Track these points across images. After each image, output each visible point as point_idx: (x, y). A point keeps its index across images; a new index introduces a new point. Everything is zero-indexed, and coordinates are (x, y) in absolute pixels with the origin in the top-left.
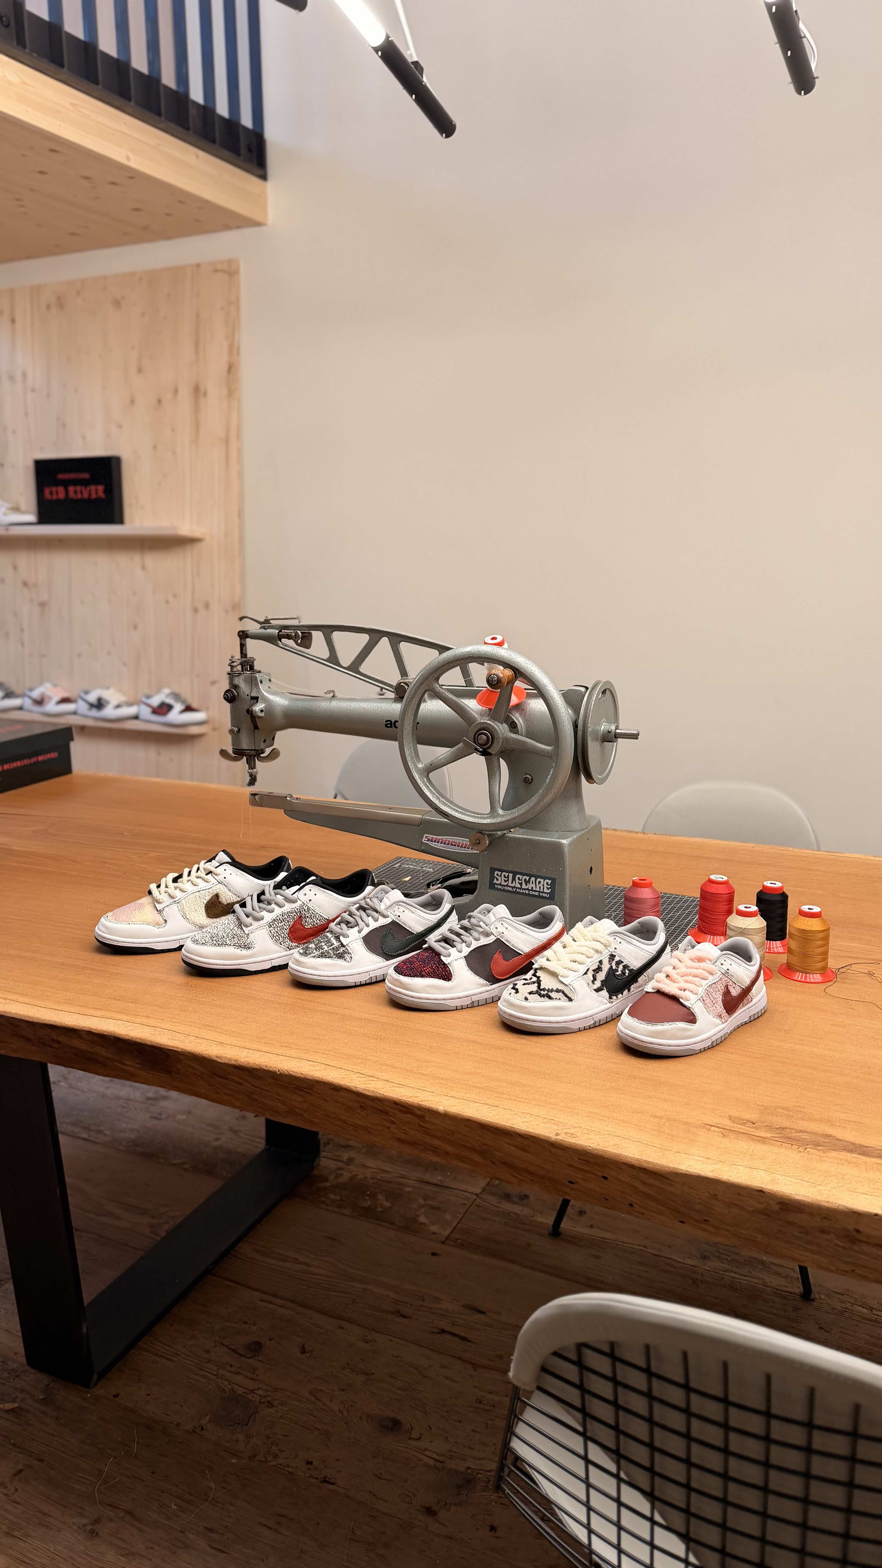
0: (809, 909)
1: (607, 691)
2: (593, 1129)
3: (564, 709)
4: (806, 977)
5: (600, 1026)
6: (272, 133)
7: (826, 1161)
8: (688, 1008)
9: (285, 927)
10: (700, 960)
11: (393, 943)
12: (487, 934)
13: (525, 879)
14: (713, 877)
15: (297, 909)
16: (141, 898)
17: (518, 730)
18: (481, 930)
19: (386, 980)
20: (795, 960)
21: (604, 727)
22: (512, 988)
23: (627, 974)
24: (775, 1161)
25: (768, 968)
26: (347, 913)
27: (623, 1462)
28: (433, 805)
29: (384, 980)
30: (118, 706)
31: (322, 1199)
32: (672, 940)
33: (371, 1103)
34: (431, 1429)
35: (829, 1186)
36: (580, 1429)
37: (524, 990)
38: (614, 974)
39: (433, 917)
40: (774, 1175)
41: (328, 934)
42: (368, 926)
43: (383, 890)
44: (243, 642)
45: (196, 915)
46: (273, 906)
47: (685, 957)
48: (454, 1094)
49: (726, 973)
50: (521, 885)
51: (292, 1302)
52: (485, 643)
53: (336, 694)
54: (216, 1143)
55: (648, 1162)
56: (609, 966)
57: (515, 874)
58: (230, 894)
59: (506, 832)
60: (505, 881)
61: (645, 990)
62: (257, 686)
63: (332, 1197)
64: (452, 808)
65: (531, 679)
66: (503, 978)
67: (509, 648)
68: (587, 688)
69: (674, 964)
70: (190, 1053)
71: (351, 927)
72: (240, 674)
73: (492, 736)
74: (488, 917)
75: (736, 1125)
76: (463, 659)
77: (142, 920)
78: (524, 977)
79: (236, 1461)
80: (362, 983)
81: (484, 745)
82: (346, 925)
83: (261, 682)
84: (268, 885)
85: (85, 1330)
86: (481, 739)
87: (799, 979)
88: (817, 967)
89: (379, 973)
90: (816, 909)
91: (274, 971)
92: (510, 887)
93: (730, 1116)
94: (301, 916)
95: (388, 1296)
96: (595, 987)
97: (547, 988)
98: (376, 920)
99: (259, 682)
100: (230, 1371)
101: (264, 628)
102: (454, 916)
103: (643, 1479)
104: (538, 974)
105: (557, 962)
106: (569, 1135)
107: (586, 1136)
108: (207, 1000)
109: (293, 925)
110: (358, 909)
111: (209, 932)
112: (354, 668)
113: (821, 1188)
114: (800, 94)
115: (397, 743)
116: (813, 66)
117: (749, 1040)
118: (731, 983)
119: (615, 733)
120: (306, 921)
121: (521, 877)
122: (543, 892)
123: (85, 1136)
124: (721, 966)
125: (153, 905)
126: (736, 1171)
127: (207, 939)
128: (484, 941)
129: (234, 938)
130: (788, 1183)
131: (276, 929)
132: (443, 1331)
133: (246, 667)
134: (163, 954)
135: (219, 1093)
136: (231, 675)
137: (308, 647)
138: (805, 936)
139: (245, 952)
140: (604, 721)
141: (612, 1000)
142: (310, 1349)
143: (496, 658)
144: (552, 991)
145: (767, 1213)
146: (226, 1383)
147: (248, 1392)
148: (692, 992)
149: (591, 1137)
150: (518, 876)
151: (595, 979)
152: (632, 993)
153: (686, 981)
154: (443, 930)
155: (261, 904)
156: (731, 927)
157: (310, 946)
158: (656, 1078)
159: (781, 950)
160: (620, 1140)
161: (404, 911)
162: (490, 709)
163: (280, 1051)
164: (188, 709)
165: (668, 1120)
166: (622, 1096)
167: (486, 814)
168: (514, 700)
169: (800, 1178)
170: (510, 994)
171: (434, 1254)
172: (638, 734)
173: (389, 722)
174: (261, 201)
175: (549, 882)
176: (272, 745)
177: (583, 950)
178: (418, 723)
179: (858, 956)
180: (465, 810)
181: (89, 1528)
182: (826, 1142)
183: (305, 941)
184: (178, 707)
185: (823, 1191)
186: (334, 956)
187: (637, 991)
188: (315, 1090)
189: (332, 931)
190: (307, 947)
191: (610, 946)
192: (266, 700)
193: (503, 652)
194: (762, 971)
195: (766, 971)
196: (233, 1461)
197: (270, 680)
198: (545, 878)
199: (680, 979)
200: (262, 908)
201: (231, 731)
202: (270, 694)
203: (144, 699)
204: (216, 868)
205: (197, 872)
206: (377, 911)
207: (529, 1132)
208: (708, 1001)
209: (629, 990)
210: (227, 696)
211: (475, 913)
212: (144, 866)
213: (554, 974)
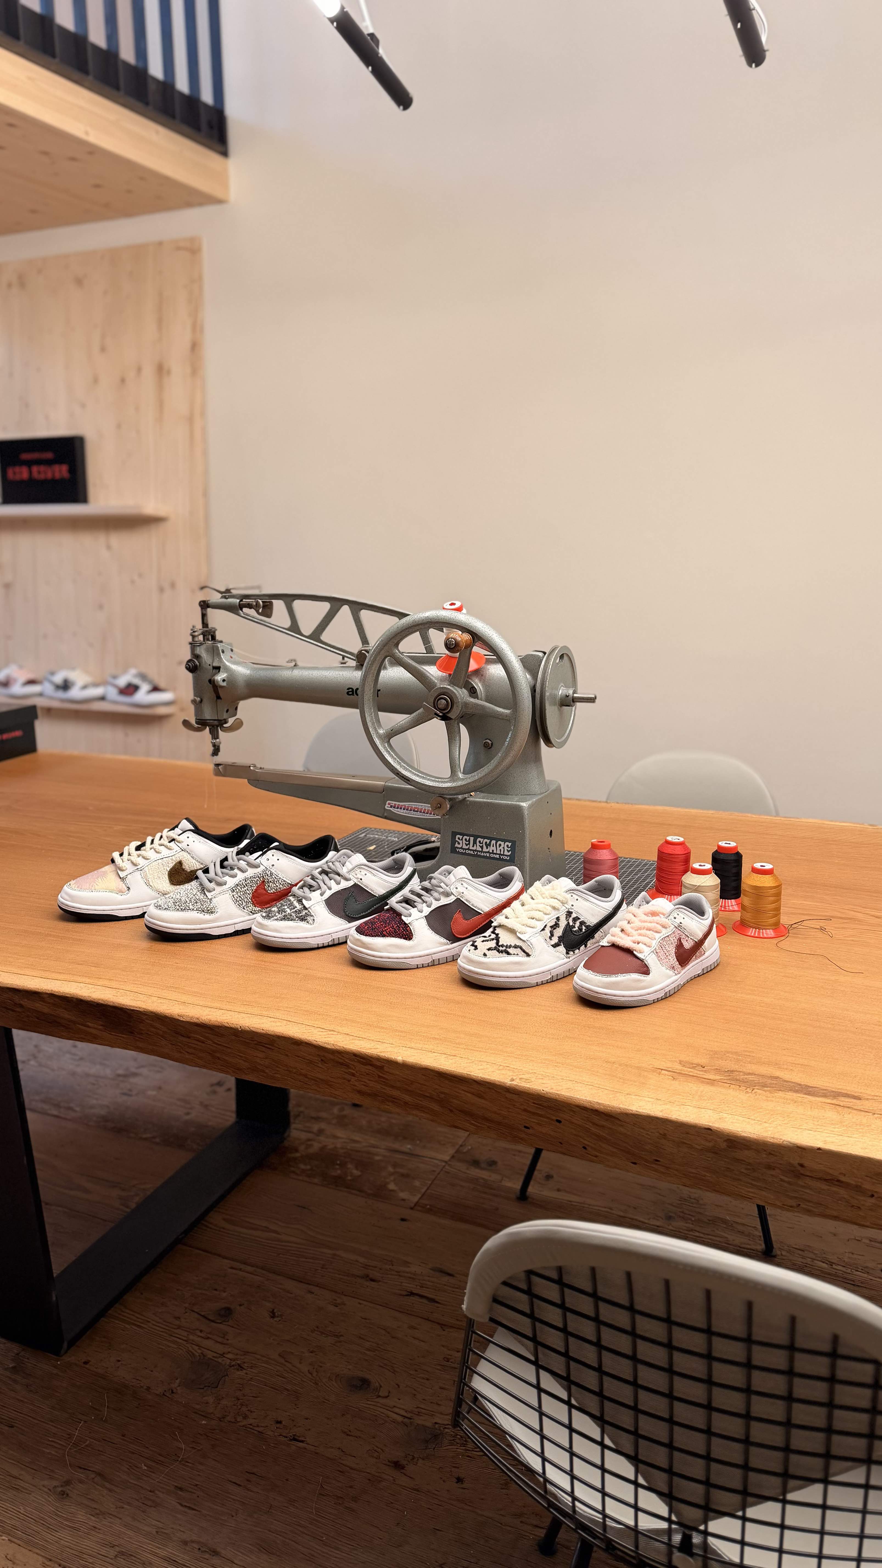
0: (761, 866)
1: (565, 656)
2: (547, 1074)
3: (521, 672)
4: (759, 932)
5: (558, 981)
6: (233, 109)
7: (772, 1101)
8: (642, 961)
9: (248, 892)
10: (654, 914)
11: (355, 906)
12: (447, 895)
13: (486, 842)
14: (669, 838)
15: (260, 874)
16: (103, 867)
17: (477, 694)
18: (441, 890)
19: (348, 941)
20: (748, 916)
21: (562, 691)
22: (471, 945)
23: (584, 930)
24: (723, 1101)
25: (722, 925)
26: (310, 877)
27: (573, 1388)
28: (394, 770)
29: (346, 942)
30: (85, 687)
31: (292, 1169)
32: (628, 898)
33: (332, 1057)
34: (399, 1387)
35: (775, 1123)
36: (533, 1358)
37: (483, 946)
38: (571, 930)
39: (395, 880)
40: (721, 1114)
41: (291, 898)
42: (330, 889)
43: (345, 854)
44: (204, 612)
45: (159, 882)
46: (236, 871)
47: (640, 912)
48: (413, 1045)
49: (679, 927)
50: (482, 848)
51: (262, 1268)
52: (444, 609)
53: (299, 663)
54: (187, 1118)
55: (599, 1104)
56: (566, 922)
57: (476, 837)
58: (194, 861)
59: (466, 796)
60: (467, 845)
61: (601, 944)
62: (219, 655)
63: (302, 1166)
64: (413, 773)
65: (489, 643)
66: (463, 937)
67: (468, 613)
68: (545, 653)
69: (628, 918)
70: (152, 1012)
71: (314, 891)
72: (201, 644)
73: (452, 700)
74: (449, 878)
75: (686, 1069)
76: (421, 624)
77: (104, 888)
78: (483, 935)
79: (205, 1422)
80: (325, 945)
81: (444, 710)
82: (309, 888)
83: (223, 652)
84: (231, 852)
85: (54, 1299)
86: (440, 704)
87: (753, 935)
88: (770, 922)
89: (341, 935)
90: (768, 866)
91: (238, 935)
92: (471, 850)
93: (680, 1061)
94: (264, 881)
95: (357, 1261)
96: (553, 942)
97: (505, 944)
98: (338, 883)
99: (221, 652)
100: (199, 1336)
101: (225, 597)
102: (416, 879)
103: (592, 1403)
104: (497, 932)
105: (515, 919)
106: (524, 1080)
107: (540, 1081)
108: (170, 963)
109: (256, 890)
110: (320, 873)
111: (172, 898)
112: (316, 636)
113: (767, 1125)
114: (751, 66)
115: (358, 710)
116: (764, 39)
117: (701, 991)
118: (684, 936)
119: (573, 697)
120: (269, 886)
121: (482, 840)
122: (503, 855)
123: (55, 1112)
124: (674, 920)
125: (116, 872)
126: (685, 1111)
127: (170, 905)
128: (444, 901)
129: (196, 903)
130: (734, 1121)
131: (239, 894)
132: (412, 1294)
133: (207, 637)
134: (126, 921)
135: (181, 1052)
136: (193, 645)
137: (269, 616)
138: (758, 891)
139: (207, 917)
140: (562, 686)
141: (569, 955)
142: (279, 1313)
143: (454, 623)
144: (510, 947)
145: (715, 1151)
146: (196, 1348)
147: (218, 1355)
148: (645, 944)
149: (544, 1082)
150: (479, 839)
151: (552, 935)
152: (589, 949)
153: (640, 935)
154: (405, 891)
155: (224, 870)
156: (687, 885)
157: (273, 909)
158: (610, 1027)
159: (736, 908)
160: (573, 1084)
161: (366, 875)
162: (450, 675)
163: (241, 1009)
164: (156, 689)
165: (620, 1065)
166: (577, 1044)
167: (446, 779)
168: (473, 666)
169: (746, 1116)
170: (469, 950)
171: (403, 1220)
172: (596, 698)
173: (351, 690)
174: (223, 179)
175: (510, 844)
176: (235, 715)
177: (541, 907)
178: (380, 690)
179: (810, 913)
180: (426, 775)
181: (60, 1489)
182: (773, 1083)
183: (268, 906)
184: (145, 687)
185: (769, 1129)
186: (297, 919)
187: (593, 947)
188: (277, 1046)
189: (294, 895)
190: (270, 911)
191: (566, 903)
192: (227, 669)
193: (462, 617)
194: (715, 926)
195: (721, 927)
196: (203, 1422)
197: (232, 650)
198: (505, 841)
199: (635, 933)
200: (225, 874)
201: (194, 701)
202: (232, 664)
203: (111, 680)
204: (179, 835)
205: (160, 839)
206: (339, 875)
207: (484, 1078)
208: (661, 954)
209: (586, 946)
210: (189, 665)
211: (436, 874)
212: (108, 839)
213: (512, 931)
